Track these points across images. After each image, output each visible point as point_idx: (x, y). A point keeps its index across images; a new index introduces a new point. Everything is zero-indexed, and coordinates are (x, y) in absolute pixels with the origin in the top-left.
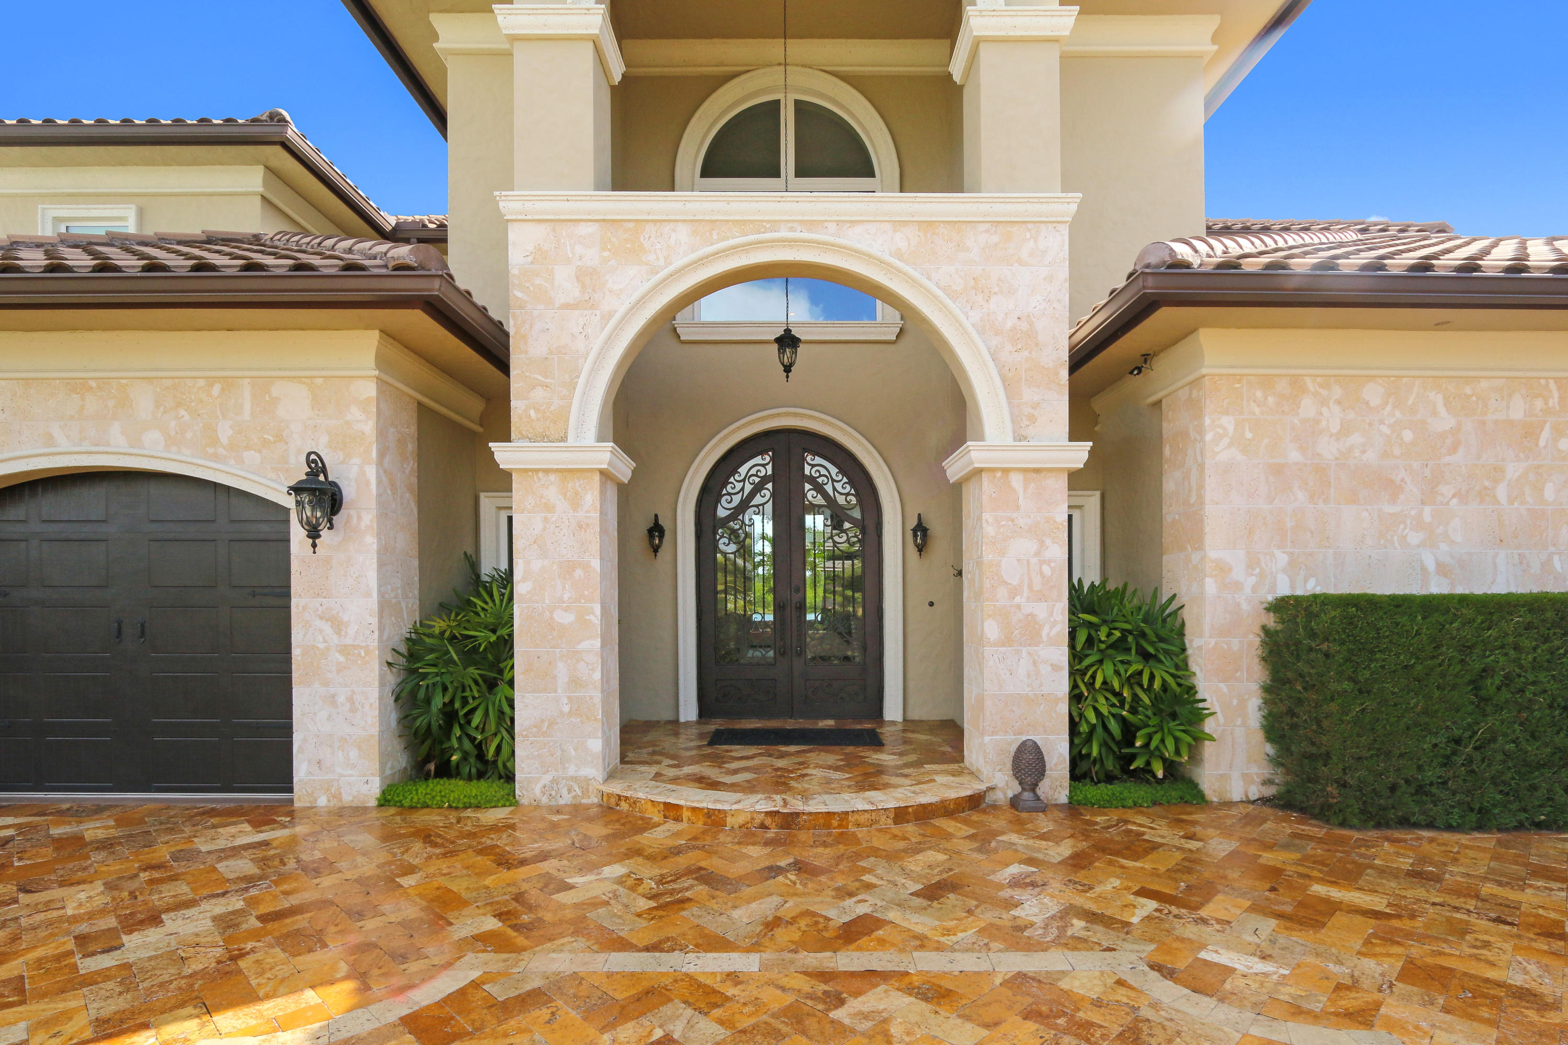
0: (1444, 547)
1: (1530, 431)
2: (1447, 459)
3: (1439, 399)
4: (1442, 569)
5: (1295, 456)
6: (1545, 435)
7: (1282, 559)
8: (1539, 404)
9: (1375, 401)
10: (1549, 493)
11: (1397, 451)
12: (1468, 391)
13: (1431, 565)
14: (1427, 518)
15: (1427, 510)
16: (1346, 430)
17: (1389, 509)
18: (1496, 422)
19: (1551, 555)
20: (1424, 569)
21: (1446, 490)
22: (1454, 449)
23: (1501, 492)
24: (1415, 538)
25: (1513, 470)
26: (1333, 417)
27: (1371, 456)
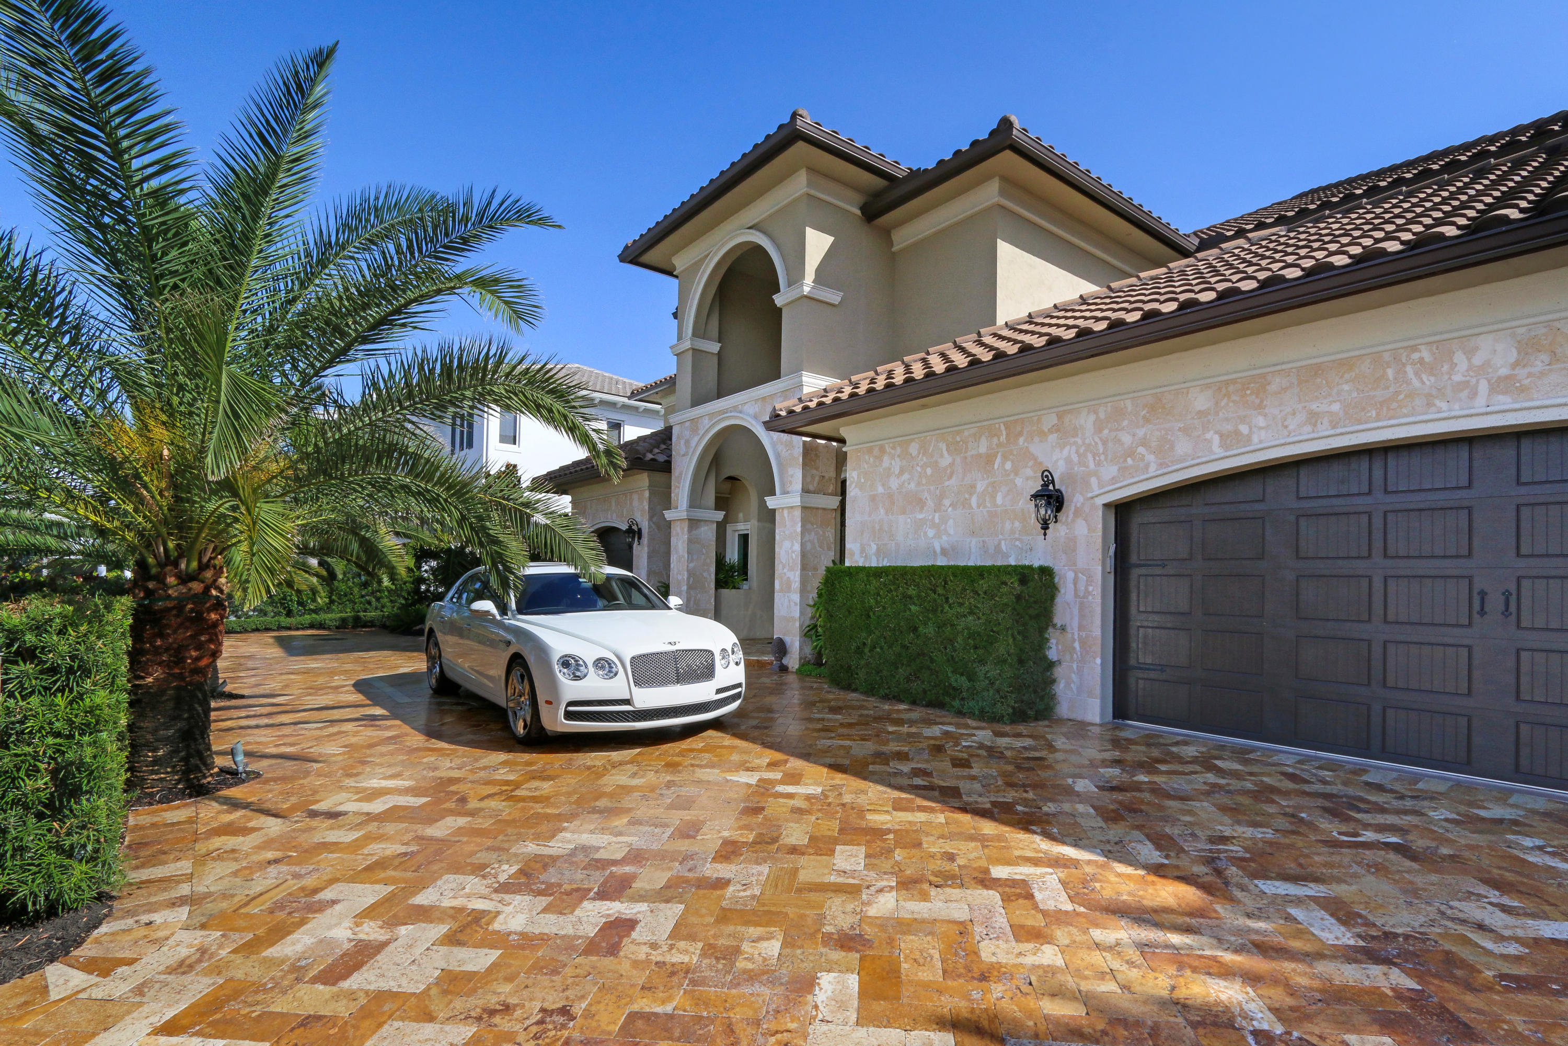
0: (944, 538)
1: (989, 459)
2: (947, 483)
3: (943, 446)
4: (944, 552)
5: (880, 490)
6: (998, 460)
7: (874, 547)
8: (995, 440)
9: (914, 453)
10: (999, 500)
11: (924, 481)
12: (958, 439)
13: (938, 550)
14: (937, 521)
15: (937, 515)
16: (902, 472)
17: (921, 516)
18: (972, 456)
19: (1000, 541)
20: (935, 552)
21: (947, 502)
22: (950, 477)
23: (974, 501)
24: (931, 533)
25: (980, 486)
26: (896, 465)
27: (912, 486)
